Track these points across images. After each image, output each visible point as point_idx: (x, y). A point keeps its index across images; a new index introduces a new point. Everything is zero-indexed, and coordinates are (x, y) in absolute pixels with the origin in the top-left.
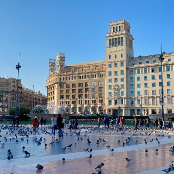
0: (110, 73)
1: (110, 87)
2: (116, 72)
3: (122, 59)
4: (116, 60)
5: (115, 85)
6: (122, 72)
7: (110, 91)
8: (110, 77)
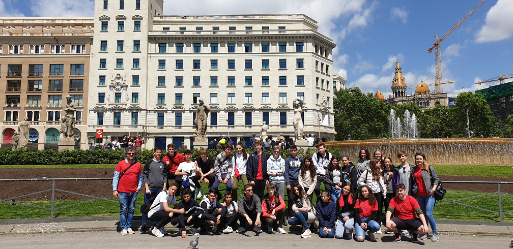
0: (104, 44)
1: (102, 79)
2: (120, 44)
3: (138, 12)
4: (122, 12)
5: (115, 76)
6: (137, 44)
7: (102, 90)
8: (103, 56)
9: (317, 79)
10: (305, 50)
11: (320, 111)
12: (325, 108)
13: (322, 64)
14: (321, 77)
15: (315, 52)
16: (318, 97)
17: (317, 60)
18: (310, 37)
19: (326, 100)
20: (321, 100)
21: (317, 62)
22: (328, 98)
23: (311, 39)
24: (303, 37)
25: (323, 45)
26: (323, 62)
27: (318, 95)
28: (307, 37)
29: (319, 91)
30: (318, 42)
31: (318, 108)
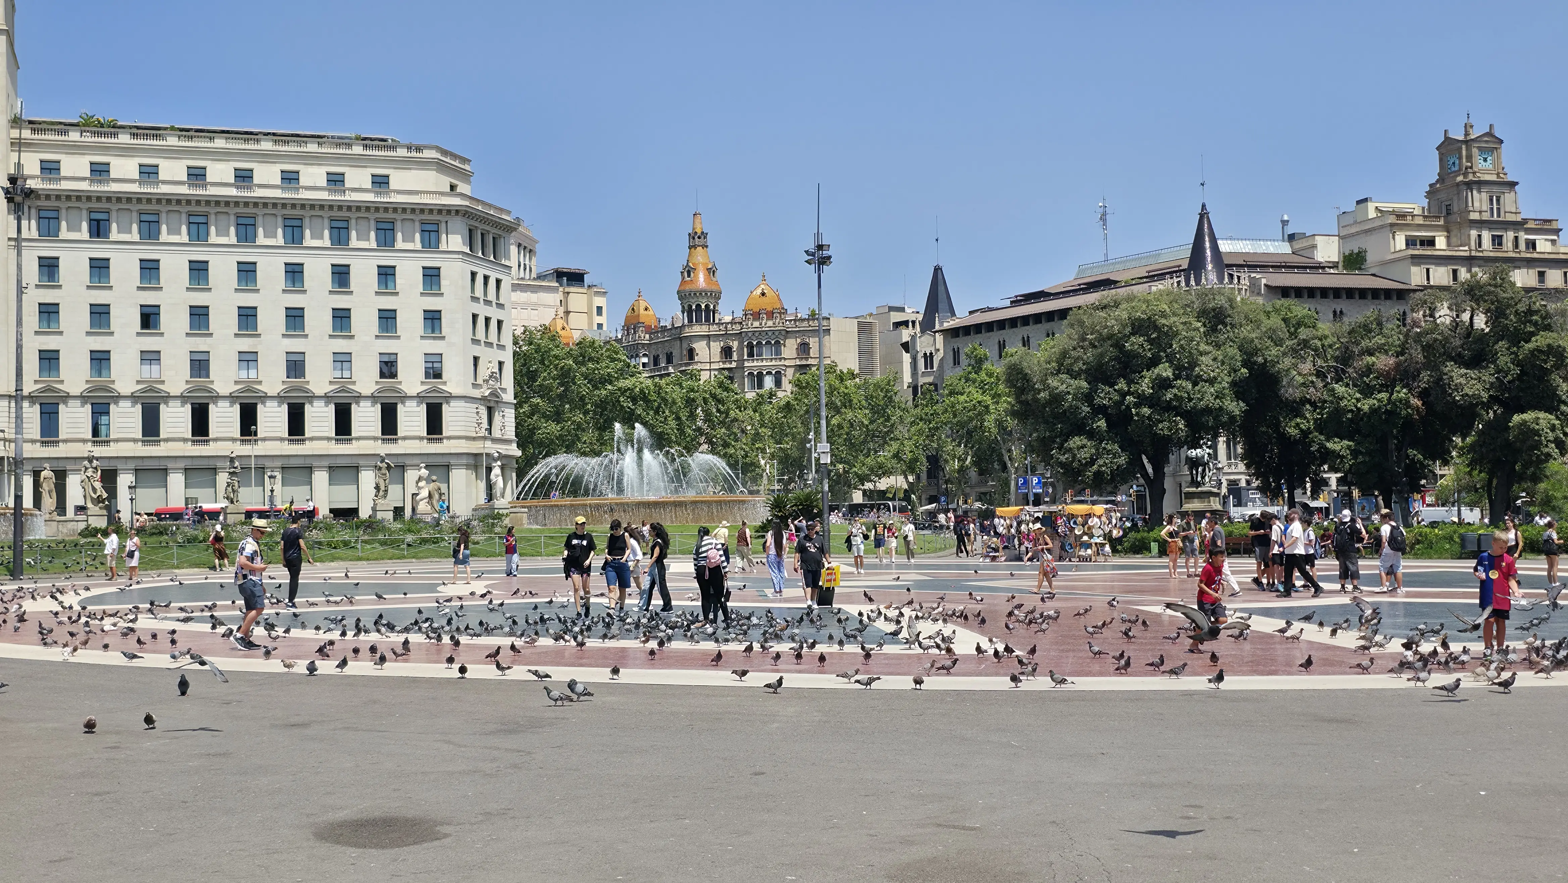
9: (475, 317)
10: (443, 247)
11: (484, 399)
12: (494, 394)
13: (486, 278)
14: (483, 311)
15: (468, 251)
16: (476, 365)
17: (475, 269)
18: (457, 212)
19: (496, 370)
20: (484, 372)
21: (473, 275)
22: (501, 364)
23: (459, 218)
24: (440, 212)
25: (488, 228)
26: (488, 273)
27: (476, 359)
28: (449, 212)
29: (478, 350)
30: (476, 224)
31: (477, 394)
